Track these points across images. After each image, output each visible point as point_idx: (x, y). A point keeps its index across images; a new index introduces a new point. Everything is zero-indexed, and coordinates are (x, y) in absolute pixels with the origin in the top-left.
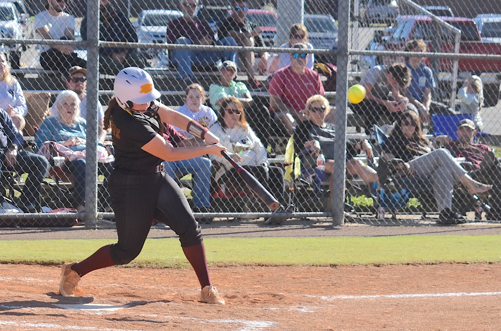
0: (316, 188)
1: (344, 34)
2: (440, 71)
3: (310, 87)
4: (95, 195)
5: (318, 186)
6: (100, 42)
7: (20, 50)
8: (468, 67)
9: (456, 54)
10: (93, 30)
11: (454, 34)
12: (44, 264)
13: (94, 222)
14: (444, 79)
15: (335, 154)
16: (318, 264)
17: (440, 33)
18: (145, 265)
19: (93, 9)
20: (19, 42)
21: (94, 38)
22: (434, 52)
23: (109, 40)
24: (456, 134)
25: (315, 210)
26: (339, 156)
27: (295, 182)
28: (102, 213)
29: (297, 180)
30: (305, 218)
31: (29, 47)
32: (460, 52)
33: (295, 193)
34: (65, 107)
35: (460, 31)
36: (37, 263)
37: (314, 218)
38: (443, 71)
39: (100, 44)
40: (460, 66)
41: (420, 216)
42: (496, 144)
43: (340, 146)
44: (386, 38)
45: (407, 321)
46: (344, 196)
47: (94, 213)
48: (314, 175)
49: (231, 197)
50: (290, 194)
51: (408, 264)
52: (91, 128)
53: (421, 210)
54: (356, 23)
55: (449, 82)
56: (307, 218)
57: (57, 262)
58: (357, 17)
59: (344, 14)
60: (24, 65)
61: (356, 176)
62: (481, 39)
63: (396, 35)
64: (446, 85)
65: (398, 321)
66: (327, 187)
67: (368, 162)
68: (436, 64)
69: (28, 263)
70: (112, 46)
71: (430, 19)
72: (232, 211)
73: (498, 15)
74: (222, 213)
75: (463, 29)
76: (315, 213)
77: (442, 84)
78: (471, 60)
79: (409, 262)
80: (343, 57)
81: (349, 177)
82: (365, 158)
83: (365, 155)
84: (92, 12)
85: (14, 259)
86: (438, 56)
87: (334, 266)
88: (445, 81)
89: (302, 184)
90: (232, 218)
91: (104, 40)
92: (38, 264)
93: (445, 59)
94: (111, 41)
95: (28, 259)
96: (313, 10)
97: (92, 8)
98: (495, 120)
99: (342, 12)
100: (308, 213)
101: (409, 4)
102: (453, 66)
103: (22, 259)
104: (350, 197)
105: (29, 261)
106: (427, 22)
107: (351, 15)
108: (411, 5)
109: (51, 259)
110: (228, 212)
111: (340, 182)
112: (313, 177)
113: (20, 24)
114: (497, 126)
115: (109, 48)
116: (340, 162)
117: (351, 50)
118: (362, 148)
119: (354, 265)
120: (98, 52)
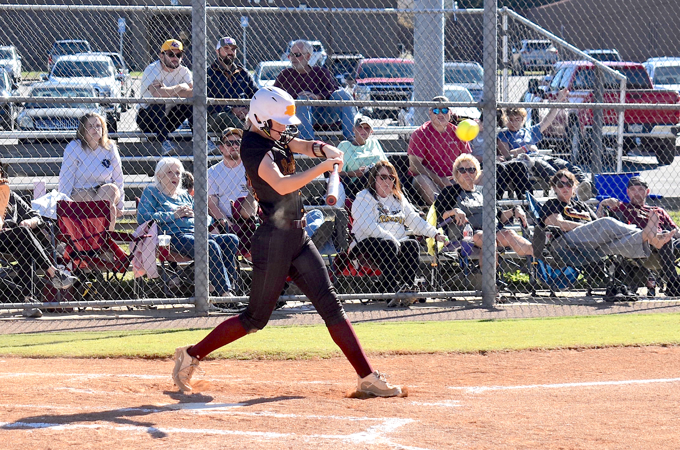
0: (463, 263)
1: (491, 83)
2: (603, 124)
3: (453, 146)
4: (206, 277)
5: (465, 260)
6: (208, 99)
7: (119, 110)
8: (635, 118)
9: (621, 104)
10: (200, 85)
11: (619, 81)
12: (148, 358)
13: (206, 308)
14: (608, 134)
15: (483, 224)
16: (465, 351)
17: (603, 80)
18: (265, 357)
19: (200, 61)
20: (117, 101)
21: (202, 95)
22: (596, 102)
23: (218, 96)
24: (628, 197)
25: (462, 289)
26: (488, 226)
27: (438, 257)
28: (215, 297)
29: (441, 254)
30: (451, 298)
31: (129, 108)
32: (626, 102)
33: (438, 269)
34: (169, 176)
35: (625, 77)
36: (139, 357)
37: (461, 299)
38: (607, 124)
39: (208, 101)
40: (627, 118)
41: (585, 293)
42: (675, 208)
43: (489, 214)
44: (544, 88)
45: (568, 415)
46: (495, 271)
47: (205, 298)
48: (460, 248)
49: (364, 276)
50: (433, 270)
51: (570, 349)
52: (200, 199)
53: (585, 286)
54: (505, 71)
55: (615, 136)
56: (453, 298)
57: (163, 355)
58: (505, 63)
59: (490, 61)
60: (121, 127)
61: (509, 249)
62: (653, 86)
63: (554, 84)
64: (611, 141)
65: (557, 414)
66: (475, 261)
67: (523, 231)
68: (599, 117)
69: (129, 357)
70: (222, 104)
71: (590, 64)
72: (366, 291)
73: (676, 58)
74: (355, 295)
75: (628, 75)
76: (462, 292)
77: (606, 139)
78: (639, 111)
79: (570, 347)
80: (490, 111)
81: (501, 250)
82: (519, 227)
83: (519, 223)
84: (199, 65)
85: (112, 353)
86: (601, 107)
87: (483, 353)
88: (609, 136)
89: (446, 259)
90: (367, 300)
91: (213, 97)
92: (141, 358)
93: (609, 111)
94: (221, 98)
95: (129, 352)
96: (462, 56)
97: (197, 59)
98: (671, 179)
99: (488, 57)
100: (454, 292)
101: (565, 46)
102: (618, 118)
103: (122, 352)
104: (501, 272)
105: (130, 355)
106: (587, 68)
107: (499, 61)
108: (568, 48)
109: (156, 352)
110: (370, 293)
111: (490, 255)
112: (459, 251)
113: (117, 81)
114: (674, 187)
115: (219, 106)
116: (490, 232)
117: (500, 102)
118: (514, 215)
119: (507, 352)
120: (206, 111)
